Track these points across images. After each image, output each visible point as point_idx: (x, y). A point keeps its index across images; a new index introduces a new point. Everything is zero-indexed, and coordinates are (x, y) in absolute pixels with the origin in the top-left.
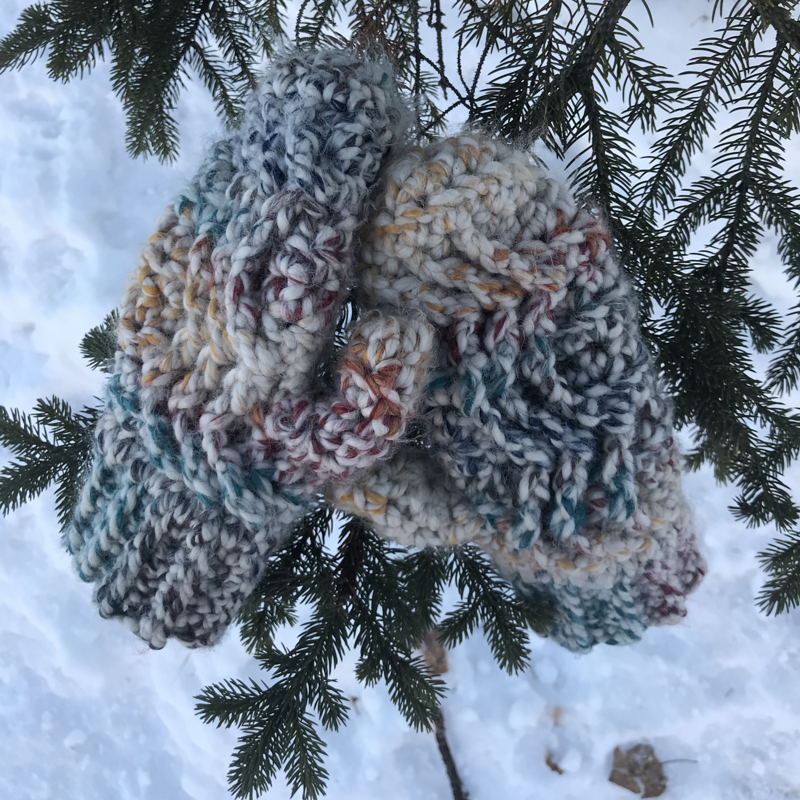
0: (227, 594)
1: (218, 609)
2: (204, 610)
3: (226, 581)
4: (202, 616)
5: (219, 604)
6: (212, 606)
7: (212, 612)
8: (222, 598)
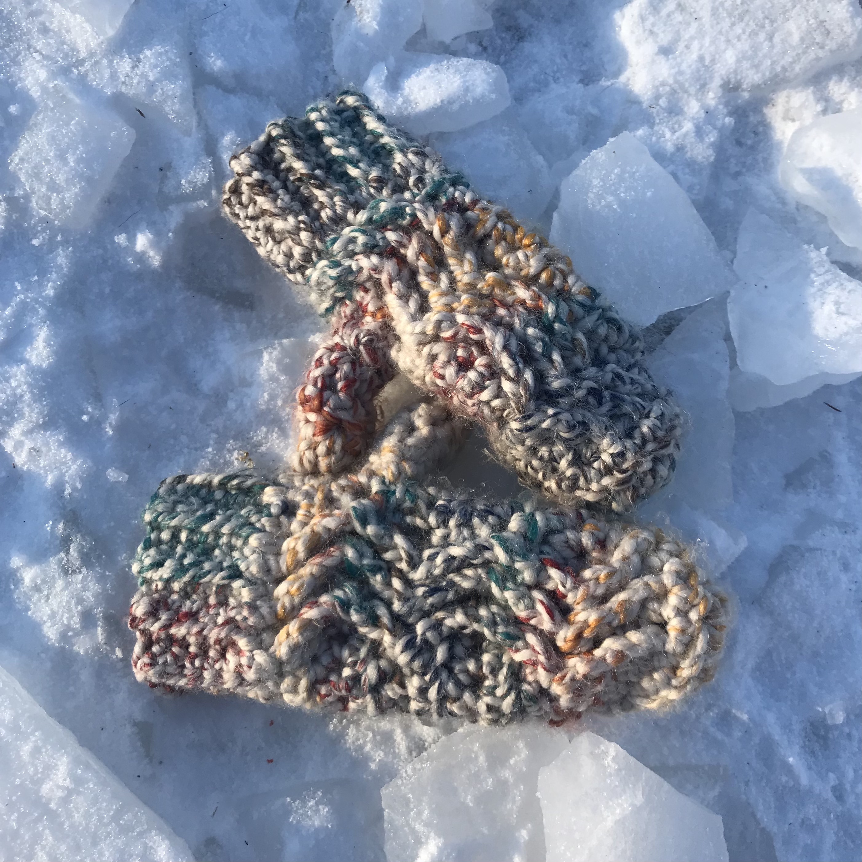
0: (259, 234)
1: (248, 222)
2: (251, 211)
3: (270, 239)
4: (246, 207)
5: (252, 225)
6: (252, 218)
7: (247, 217)
8: (257, 229)
